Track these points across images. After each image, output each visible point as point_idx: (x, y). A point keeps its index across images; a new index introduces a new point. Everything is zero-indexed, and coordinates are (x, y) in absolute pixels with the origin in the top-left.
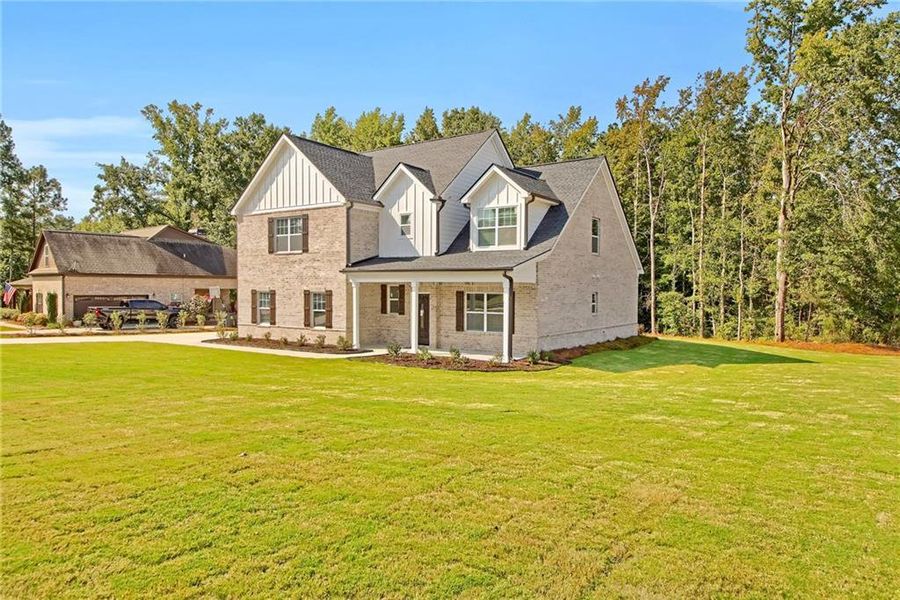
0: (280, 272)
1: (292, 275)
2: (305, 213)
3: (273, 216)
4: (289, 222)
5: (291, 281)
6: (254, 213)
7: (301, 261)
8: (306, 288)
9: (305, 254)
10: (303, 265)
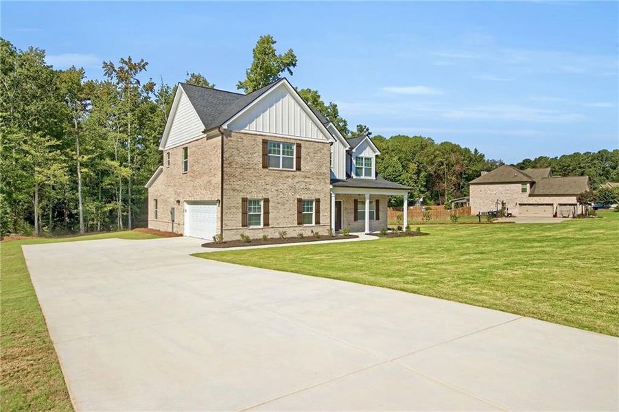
0: (273, 184)
1: (286, 186)
2: (298, 142)
3: (266, 138)
4: (281, 145)
5: (285, 191)
6: (242, 131)
7: (294, 177)
8: (298, 197)
9: (298, 172)
10: (296, 180)
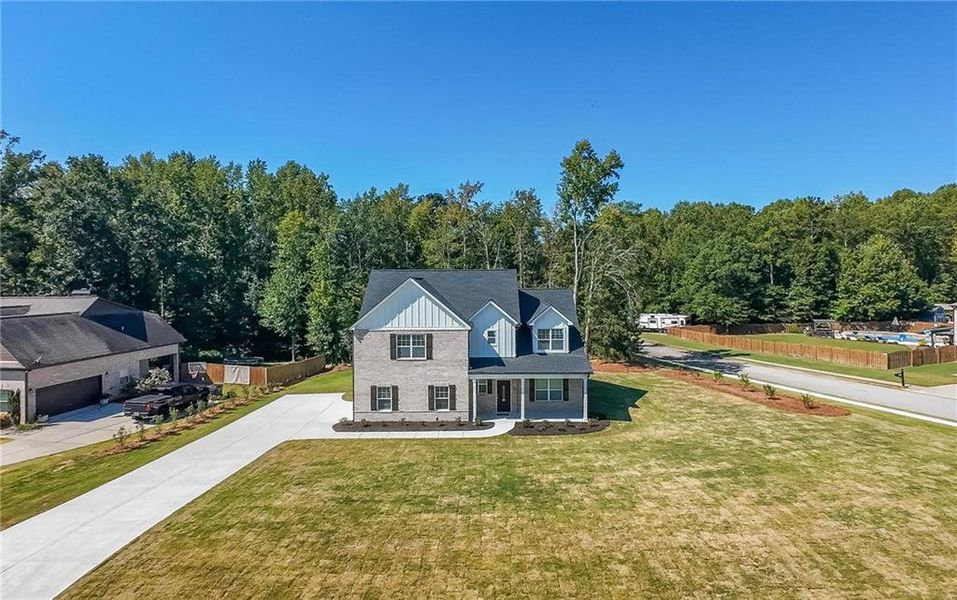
0: (403, 373)
1: (416, 374)
2: (429, 332)
3: (395, 332)
4: (411, 337)
5: (415, 379)
7: (425, 366)
8: (430, 384)
9: (429, 361)
10: (428, 368)
